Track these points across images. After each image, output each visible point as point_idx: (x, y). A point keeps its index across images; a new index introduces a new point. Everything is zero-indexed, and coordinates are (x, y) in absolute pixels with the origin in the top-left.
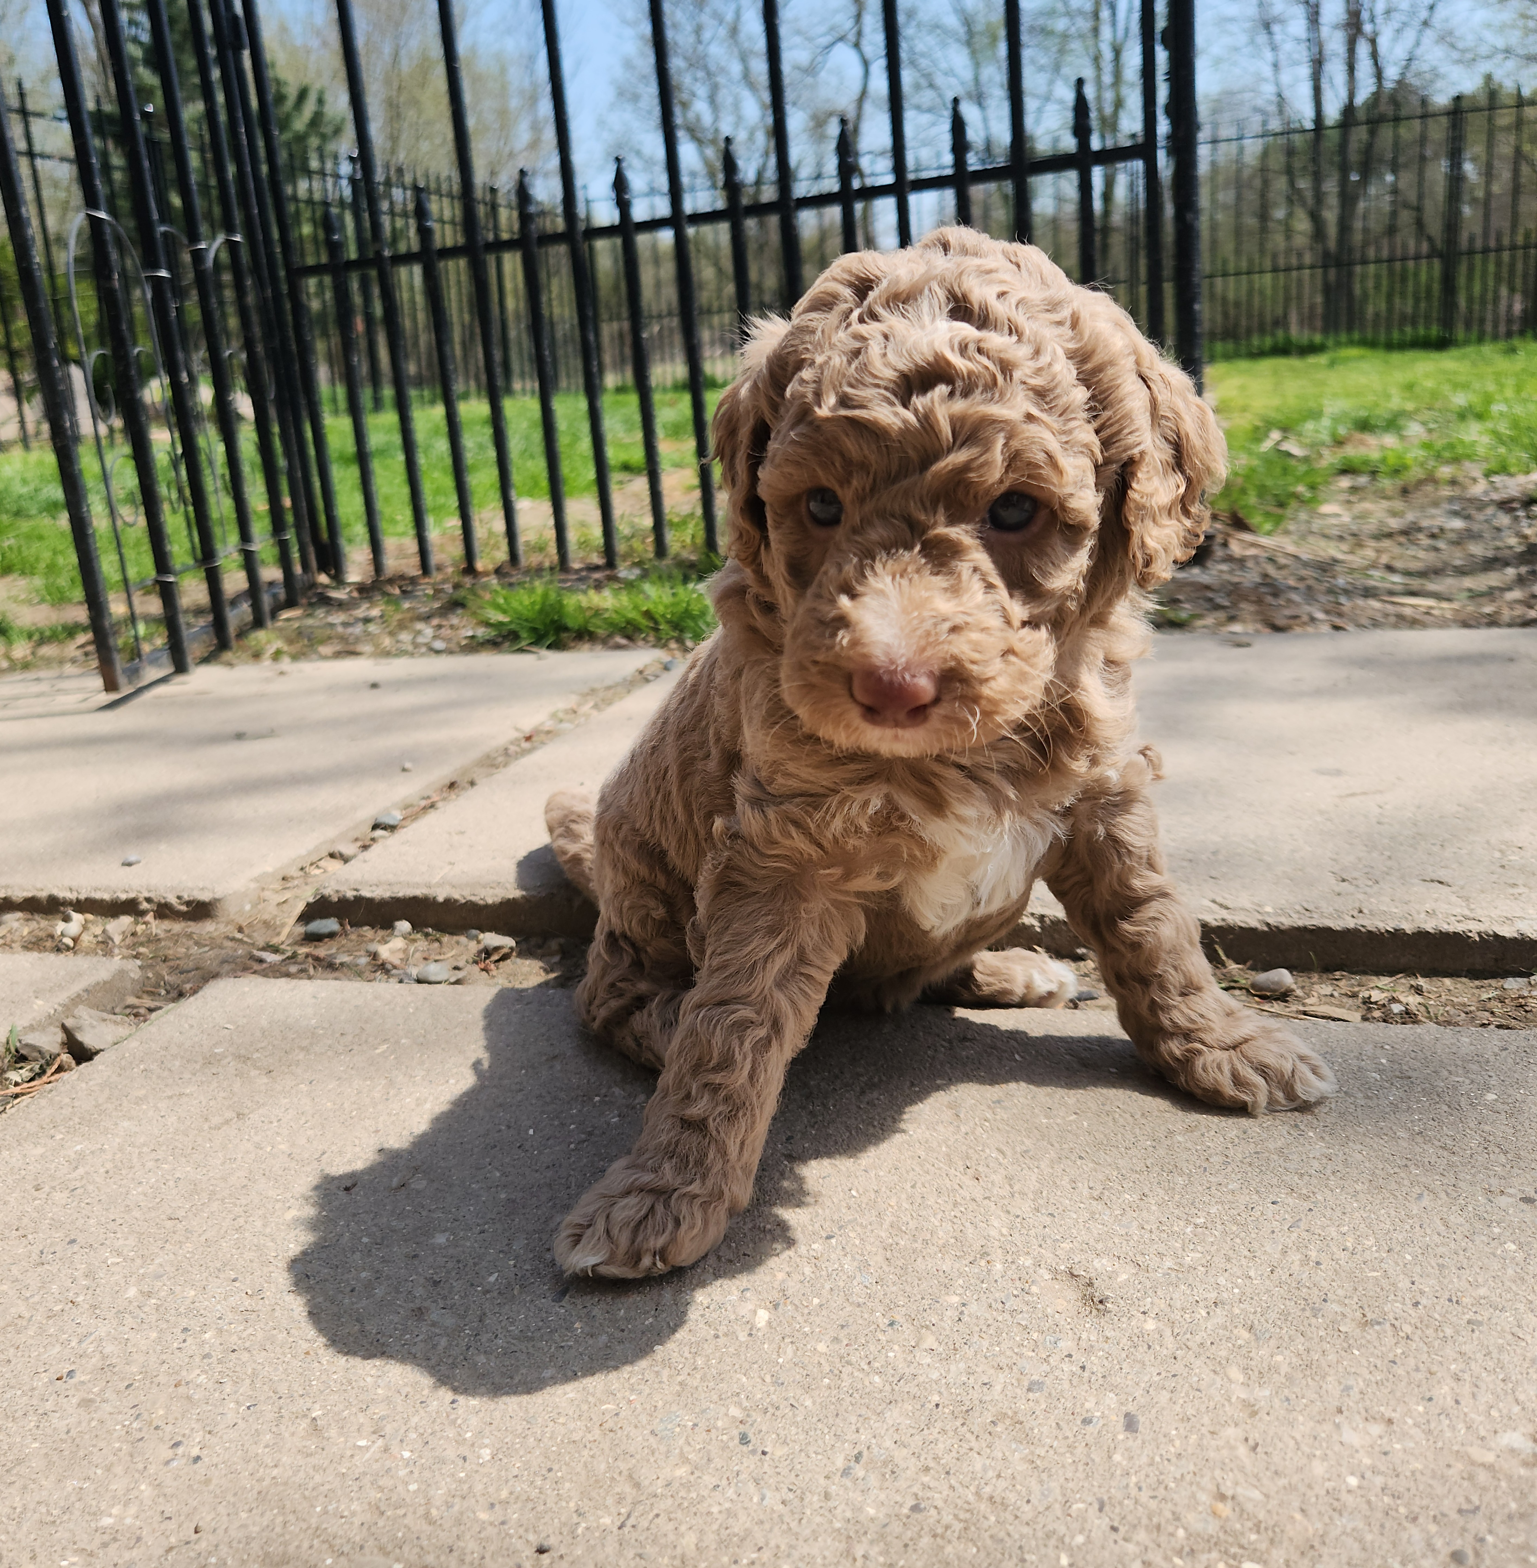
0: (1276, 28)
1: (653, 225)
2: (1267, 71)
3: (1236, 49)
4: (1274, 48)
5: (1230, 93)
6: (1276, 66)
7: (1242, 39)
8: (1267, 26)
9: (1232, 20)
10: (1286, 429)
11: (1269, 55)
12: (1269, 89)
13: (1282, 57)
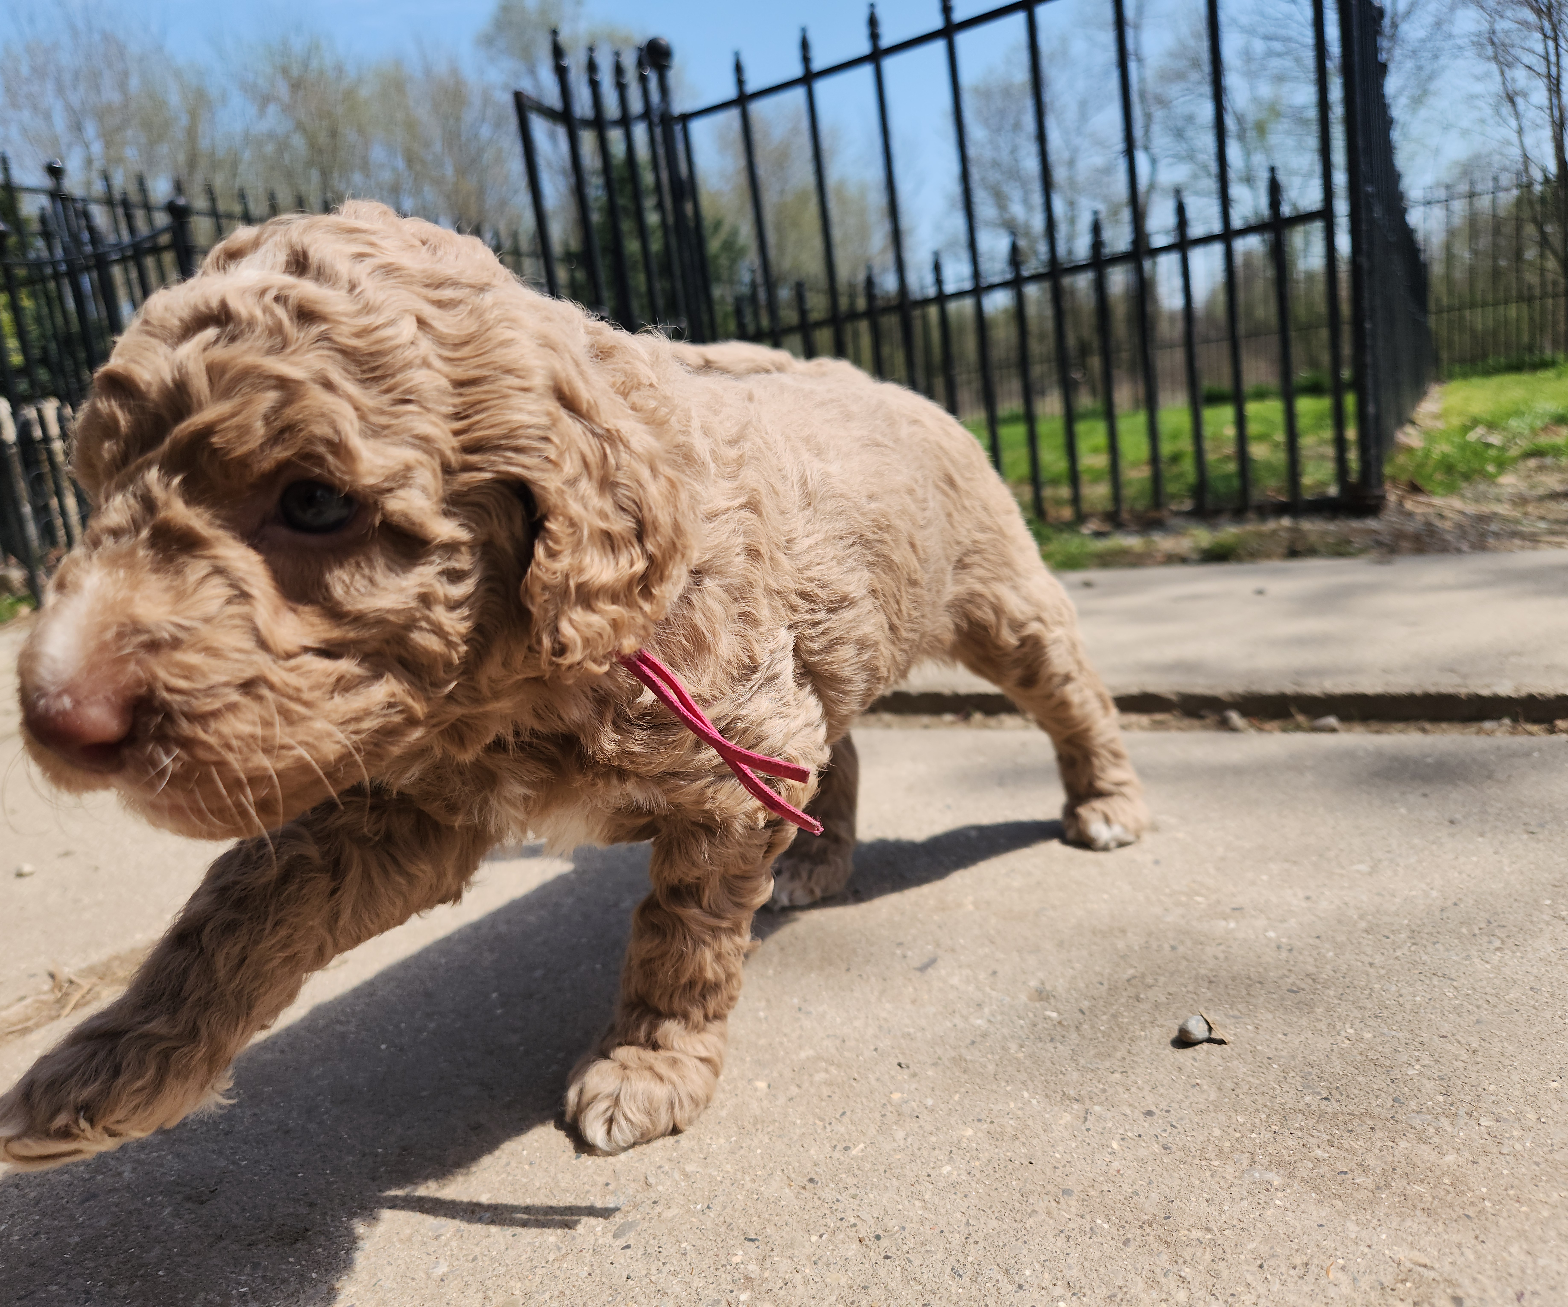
0: (1519, 100)
1: (960, 295)
2: (1514, 138)
3: (1483, 121)
4: (1517, 115)
5: (1478, 157)
6: (1520, 131)
7: (1488, 111)
8: (1511, 100)
9: (1477, 97)
10: (1492, 426)
11: (1513, 123)
12: (1515, 152)
13: (1526, 123)
